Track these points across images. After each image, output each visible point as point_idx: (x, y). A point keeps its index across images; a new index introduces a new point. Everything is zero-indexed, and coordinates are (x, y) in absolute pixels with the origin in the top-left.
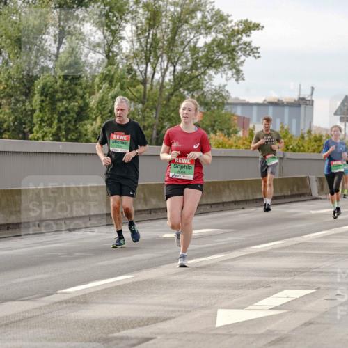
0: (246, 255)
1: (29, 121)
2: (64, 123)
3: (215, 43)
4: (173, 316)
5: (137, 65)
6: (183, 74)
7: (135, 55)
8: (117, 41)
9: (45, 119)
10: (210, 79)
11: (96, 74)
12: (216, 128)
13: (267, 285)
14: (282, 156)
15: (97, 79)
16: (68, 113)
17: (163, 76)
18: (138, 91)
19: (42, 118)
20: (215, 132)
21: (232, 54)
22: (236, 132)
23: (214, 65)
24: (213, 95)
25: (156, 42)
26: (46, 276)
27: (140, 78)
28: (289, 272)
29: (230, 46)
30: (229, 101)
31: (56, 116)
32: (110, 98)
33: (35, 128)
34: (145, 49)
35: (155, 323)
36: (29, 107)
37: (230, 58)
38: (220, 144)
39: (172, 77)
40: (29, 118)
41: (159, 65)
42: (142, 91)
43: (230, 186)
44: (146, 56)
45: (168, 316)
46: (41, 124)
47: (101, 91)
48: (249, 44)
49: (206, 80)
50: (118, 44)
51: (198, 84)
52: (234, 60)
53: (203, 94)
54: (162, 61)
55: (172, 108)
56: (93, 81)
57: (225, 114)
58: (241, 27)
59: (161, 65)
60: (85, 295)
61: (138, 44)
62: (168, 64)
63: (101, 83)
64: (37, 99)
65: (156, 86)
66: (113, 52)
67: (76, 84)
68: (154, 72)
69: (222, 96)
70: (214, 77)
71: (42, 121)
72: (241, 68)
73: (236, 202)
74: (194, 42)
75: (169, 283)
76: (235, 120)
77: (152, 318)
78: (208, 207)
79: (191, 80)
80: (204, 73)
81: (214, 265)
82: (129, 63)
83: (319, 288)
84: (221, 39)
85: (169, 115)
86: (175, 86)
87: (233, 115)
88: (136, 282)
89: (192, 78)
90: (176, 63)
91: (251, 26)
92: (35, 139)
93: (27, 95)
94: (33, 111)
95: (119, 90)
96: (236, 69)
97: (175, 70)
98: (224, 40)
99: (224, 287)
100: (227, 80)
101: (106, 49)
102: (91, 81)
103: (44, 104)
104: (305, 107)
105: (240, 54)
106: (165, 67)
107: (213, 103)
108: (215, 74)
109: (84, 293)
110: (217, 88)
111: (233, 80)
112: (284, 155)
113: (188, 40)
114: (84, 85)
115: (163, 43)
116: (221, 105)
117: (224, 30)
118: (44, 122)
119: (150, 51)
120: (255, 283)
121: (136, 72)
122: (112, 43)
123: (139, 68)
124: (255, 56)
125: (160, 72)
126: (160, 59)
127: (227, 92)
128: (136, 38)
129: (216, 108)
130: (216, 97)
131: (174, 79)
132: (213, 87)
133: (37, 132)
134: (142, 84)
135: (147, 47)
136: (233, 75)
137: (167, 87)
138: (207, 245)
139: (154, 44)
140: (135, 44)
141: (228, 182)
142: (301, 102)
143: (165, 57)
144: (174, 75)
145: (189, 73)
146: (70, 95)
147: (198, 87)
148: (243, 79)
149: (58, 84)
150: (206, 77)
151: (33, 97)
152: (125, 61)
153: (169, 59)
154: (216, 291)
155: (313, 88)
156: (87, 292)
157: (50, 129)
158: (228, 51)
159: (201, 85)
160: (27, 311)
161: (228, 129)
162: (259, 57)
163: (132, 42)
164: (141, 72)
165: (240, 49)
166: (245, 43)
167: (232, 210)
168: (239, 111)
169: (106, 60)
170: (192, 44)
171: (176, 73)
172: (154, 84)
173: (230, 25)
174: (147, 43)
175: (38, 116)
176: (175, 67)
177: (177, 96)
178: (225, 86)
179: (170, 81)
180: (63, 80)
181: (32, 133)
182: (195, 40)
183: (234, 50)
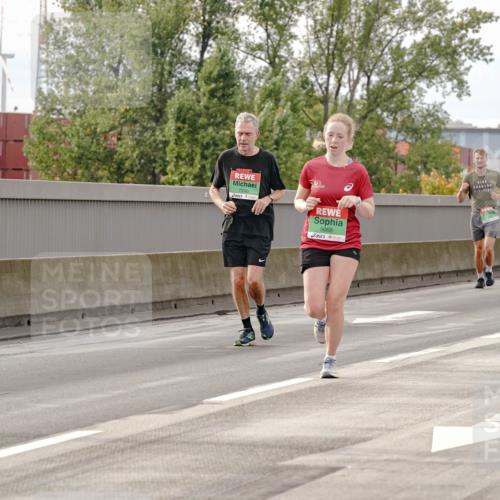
0: (473, 349)
1: (161, 158)
2: (210, 160)
3: (429, 43)
4: (370, 435)
5: (315, 75)
6: (381, 87)
7: (312, 62)
8: (285, 42)
9: (184, 154)
10: (421, 95)
11: (256, 89)
12: (428, 166)
15: (258, 96)
16: (216, 145)
17: (353, 91)
18: (316, 113)
19: (178, 153)
20: (428, 172)
21: (452, 57)
22: (458, 171)
23: (425, 74)
24: (425, 117)
25: (341, 43)
26: (187, 378)
27: (319, 93)
29: (449, 45)
30: (448, 126)
31: (198, 150)
32: (275, 123)
33: (169, 168)
34: (326, 52)
35: (343, 446)
36: (160, 138)
37: (449, 64)
38: (435, 188)
39: (365, 92)
40: (161, 153)
41: (346, 75)
42: (322, 113)
43: (450, 249)
44: (327, 63)
45: (363, 436)
46: (177, 162)
47: (262, 113)
48: (478, 42)
49: (414, 97)
50: (288, 45)
51: (402, 102)
52: (455, 66)
53: (410, 116)
54: (351, 69)
55: (365, 137)
56: (253, 99)
57: (442, 145)
58: (466, 19)
59: (349, 74)
60: (243, 405)
61: (317, 46)
62: (359, 74)
63: (263, 102)
64: (171, 126)
65: (342, 106)
66: (280, 57)
67: (227, 104)
68: (340, 85)
69: (438, 118)
70: (426, 92)
71: (179, 157)
72: (465, 78)
73: (458, 273)
74: (397, 42)
75: (363, 388)
76: (457, 153)
77: (339, 440)
78: (418, 280)
79: (392, 96)
80: (411, 86)
81: (427, 363)
82: (302, 73)
84: (436, 36)
85: (361, 147)
86: (370, 105)
87: (454, 146)
88: (316, 388)
89: (394, 94)
90: (371, 71)
91: (480, 16)
92: (169, 183)
93: (157, 120)
94: (166, 143)
95: (289, 112)
96: (458, 80)
97: (369, 83)
98: (440, 39)
99: (444, 395)
100: (444, 96)
101: (271, 52)
102: (248, 100)
103: (180, 134)
105: (464, 57)
106: (355, 78)
107: (426, 128)
108: (428, 86)
109: (240, 403)
110: (431, 107)
111: (454, 95)
113: (389, 38)
114: (239, 105)
115: (351, 43)
116: (436, 132)
117: (442, 24)
118: (183, 159)
119: (333, 54)
121: (312, 85)
122: (279, 45)
123: (317, 80)
124: (485, 59)
125: (347, 85)
126: (348, 67)
127: (446, 112)
128: (313, 37)
129: (429, 136)
130: (429, 120)
131: (368, 95)
132: (424, 106)
133: (173, 173)
134: (322, 102)
135: (328, 49)
136: (453, 88)
137: (358, 107)
138: (417, 335)
139: (339, 45)
140: (312, 45)
141: (447, 243)
143: (355, 64)
144: (368, 90)
145: (390, 85)
146: (219, 119)
147: (403, 106)
148: (468, 94)
149: (202, 104)
150: (415, 92)
151: (166, 123)
152: (297, 70)
153: (361, 67)
154: (432, 401)
156: (245, 401)
157: (190, 169)
158: (447, 54)
159: (406, 104)
160: (162, 429)
161: (447, 167)
162: (491, 60)
163: (308, 42)
164: (321, 86)
165: (465, 50)
166: (471, 42)
167: (453, 283)
168: (462, 141)
169: (271, 69)
170: (394, 44)
171: (371, 87)
172: (340, 102)
173: (449, 16)
174: (329, 44)
175: (173, 150)
176: (369, 77)
177: (371, 119)
178: (441, 104)
179: (362, 98)
180: (209, 98)
181: (165, 174)
182: (398, 38)
183: (455, 52)
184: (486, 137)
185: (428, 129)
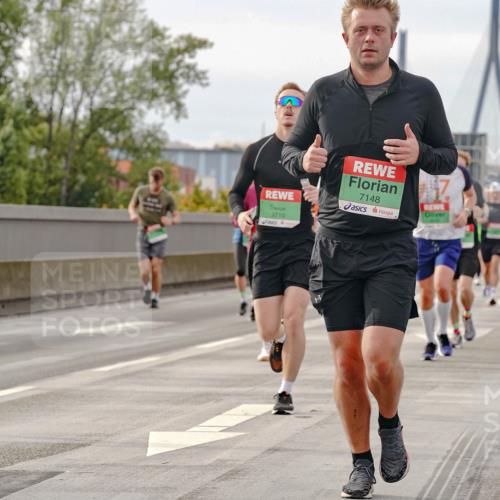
0: (190, 358)
3: (149, 65)
4: (88, 441)
5: (40, 95)
6: (102, 109)
7: (37, 82)
8: (11, 63)
10: (141, 116)
13: (217, 397)
17: (76, 111)
18: (40, 132)
21: (170, 81)
22: (176, 188)
23: (145, 96)
24: (145, 138)
27: (43, 113)
28: (248, 380)
29: (166, 69)
30: (167, 146)
34: (50, 73)
35: (62, 451)
37: (167, 87)
39: (88, 113)
41: (69, 95)
42: (46, 131)
44: (51, 83)
45: (81, 442)
48: (194, 66)
49: (135, 118)
50: (13, 66)
51: (124, 122)
52: (173, 89)
53: (130, 136)
54: (74, 90)
55: (88, 156)
57: (162, 164)
58: (183, 45)
59: (72, 95)
61: (41, 67)
62: (82, 94)
65: (66, 125)
66: (5, 77)
68: (63, 105)
69: (158, 139)
70: (146, 113)
72: (183, 101)
73: (176, 285)
74: (118, 65)
75: (83, 396)
76: (175, 172)
77: (59, 445)
79: (114, 117)
80: (133, 108)
81: (145, 371)
82: (27, 92)
84: (155, 61)
85: (84, 165)
86: (92, 125)
87: (173, 165)
88: (37, 396)
89: (115, 115)
90: (94, 93)
91: (196, 43)
95: (12, 129)
96: (176, 102)
97: (92, 103)
98: (158, 63)
99: (160, 402)
100: (163, 117)
106: (79, 98)
107: (146, 148)
108: (148, 108)
110: (151, 128)
113: (110, 61)
115: (75, 65)
116: (156, 152)
117: (159, 48)
119: (57, 76)
120: (202, 395)
121: (37, 105)
122: (4, 65)
123: (41, 100)
124: (201, 84)
125: (71, 106)
126: (71, 88)
127: (165, 133)
128: (37, 59)
129: (149, 155)
130: (149, 140)
131: (92, 116)
132: (145, 127)
134: (46, 121)
136: (171, 112)
137: (82, 127)
139: (63, 67)
140: (36, 66)
143: (78, 86)
144: (91, 110)
145: (112, 106)
147: (124, 126)
148: (186, 117)
150: (135, 113)
152: (22, 90)
153: (84, 88)
154: (148, 407)
158: (166, 77)
159: (127, 124)
162: (207, 85)
163: (32, 63)
164: (45, 106)
165: (182, 75)
166: (188, 67)
167: (173, 295)
168: (181, 160)
170: (116, 67)
171: (94, 107)
172: (64, 122)
173: (167, 42)
174: (52, 65)
176: (92, 98)
177: (94, 138)
179: (85, 118)
182: (119, 62)
183: (172, 75)
184: (202, 158)
185: (149, 149)
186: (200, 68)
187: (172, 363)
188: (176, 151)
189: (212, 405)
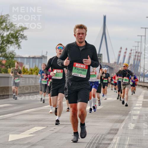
0: (21, 114)
3: (11, 34)
10: (9, 48)
12: (11, 66)
13: (28, 125)
14: (35, 77)
20: (10, 68)
23: (10, 43)
24: (10, 54)
28: (37, 120)
29: (16, 35)
30: (16, 56)
37: (16, 40)
48: (23, 35)
52: (18, 41)
58: (20, 28)
69: (13, 54)
72: (20, 44)
81: (9, 118)
83: (47, 126)
91: (24, 28)
96: (18, 44)
98: (14, 34)
100: (15, 48)
104: (44, 59)
108: (11, 46)
110: (11, 51)
111: (17, 48)
112: (36, 77)
116: (13, 58)
117: (14, 30)
120: (24, 125)
124: (25, 39)
127: (15, 53)
129: (11, 59)
136: (17, 47)
138: (6, 110)
142: (43, 57)
148: (21, 48)
150: (7, 47)
154: (9, 128)
155: (47, 52)
158: (15, 37)
159: (5, 50)
162: (27, 40)
165: (20, 37)
166: (22, 35)
168: (19, 60)
170: (2, 35)
173: (16, 28)
178: (14, 51)
182: (3, 33)
183: (17, 37)
184: (25, 59)
185: (11, 57)
186: (25, 35)
187: (16, 116)
188: (18, 58)
189: (27, 127)
